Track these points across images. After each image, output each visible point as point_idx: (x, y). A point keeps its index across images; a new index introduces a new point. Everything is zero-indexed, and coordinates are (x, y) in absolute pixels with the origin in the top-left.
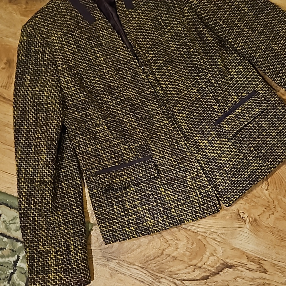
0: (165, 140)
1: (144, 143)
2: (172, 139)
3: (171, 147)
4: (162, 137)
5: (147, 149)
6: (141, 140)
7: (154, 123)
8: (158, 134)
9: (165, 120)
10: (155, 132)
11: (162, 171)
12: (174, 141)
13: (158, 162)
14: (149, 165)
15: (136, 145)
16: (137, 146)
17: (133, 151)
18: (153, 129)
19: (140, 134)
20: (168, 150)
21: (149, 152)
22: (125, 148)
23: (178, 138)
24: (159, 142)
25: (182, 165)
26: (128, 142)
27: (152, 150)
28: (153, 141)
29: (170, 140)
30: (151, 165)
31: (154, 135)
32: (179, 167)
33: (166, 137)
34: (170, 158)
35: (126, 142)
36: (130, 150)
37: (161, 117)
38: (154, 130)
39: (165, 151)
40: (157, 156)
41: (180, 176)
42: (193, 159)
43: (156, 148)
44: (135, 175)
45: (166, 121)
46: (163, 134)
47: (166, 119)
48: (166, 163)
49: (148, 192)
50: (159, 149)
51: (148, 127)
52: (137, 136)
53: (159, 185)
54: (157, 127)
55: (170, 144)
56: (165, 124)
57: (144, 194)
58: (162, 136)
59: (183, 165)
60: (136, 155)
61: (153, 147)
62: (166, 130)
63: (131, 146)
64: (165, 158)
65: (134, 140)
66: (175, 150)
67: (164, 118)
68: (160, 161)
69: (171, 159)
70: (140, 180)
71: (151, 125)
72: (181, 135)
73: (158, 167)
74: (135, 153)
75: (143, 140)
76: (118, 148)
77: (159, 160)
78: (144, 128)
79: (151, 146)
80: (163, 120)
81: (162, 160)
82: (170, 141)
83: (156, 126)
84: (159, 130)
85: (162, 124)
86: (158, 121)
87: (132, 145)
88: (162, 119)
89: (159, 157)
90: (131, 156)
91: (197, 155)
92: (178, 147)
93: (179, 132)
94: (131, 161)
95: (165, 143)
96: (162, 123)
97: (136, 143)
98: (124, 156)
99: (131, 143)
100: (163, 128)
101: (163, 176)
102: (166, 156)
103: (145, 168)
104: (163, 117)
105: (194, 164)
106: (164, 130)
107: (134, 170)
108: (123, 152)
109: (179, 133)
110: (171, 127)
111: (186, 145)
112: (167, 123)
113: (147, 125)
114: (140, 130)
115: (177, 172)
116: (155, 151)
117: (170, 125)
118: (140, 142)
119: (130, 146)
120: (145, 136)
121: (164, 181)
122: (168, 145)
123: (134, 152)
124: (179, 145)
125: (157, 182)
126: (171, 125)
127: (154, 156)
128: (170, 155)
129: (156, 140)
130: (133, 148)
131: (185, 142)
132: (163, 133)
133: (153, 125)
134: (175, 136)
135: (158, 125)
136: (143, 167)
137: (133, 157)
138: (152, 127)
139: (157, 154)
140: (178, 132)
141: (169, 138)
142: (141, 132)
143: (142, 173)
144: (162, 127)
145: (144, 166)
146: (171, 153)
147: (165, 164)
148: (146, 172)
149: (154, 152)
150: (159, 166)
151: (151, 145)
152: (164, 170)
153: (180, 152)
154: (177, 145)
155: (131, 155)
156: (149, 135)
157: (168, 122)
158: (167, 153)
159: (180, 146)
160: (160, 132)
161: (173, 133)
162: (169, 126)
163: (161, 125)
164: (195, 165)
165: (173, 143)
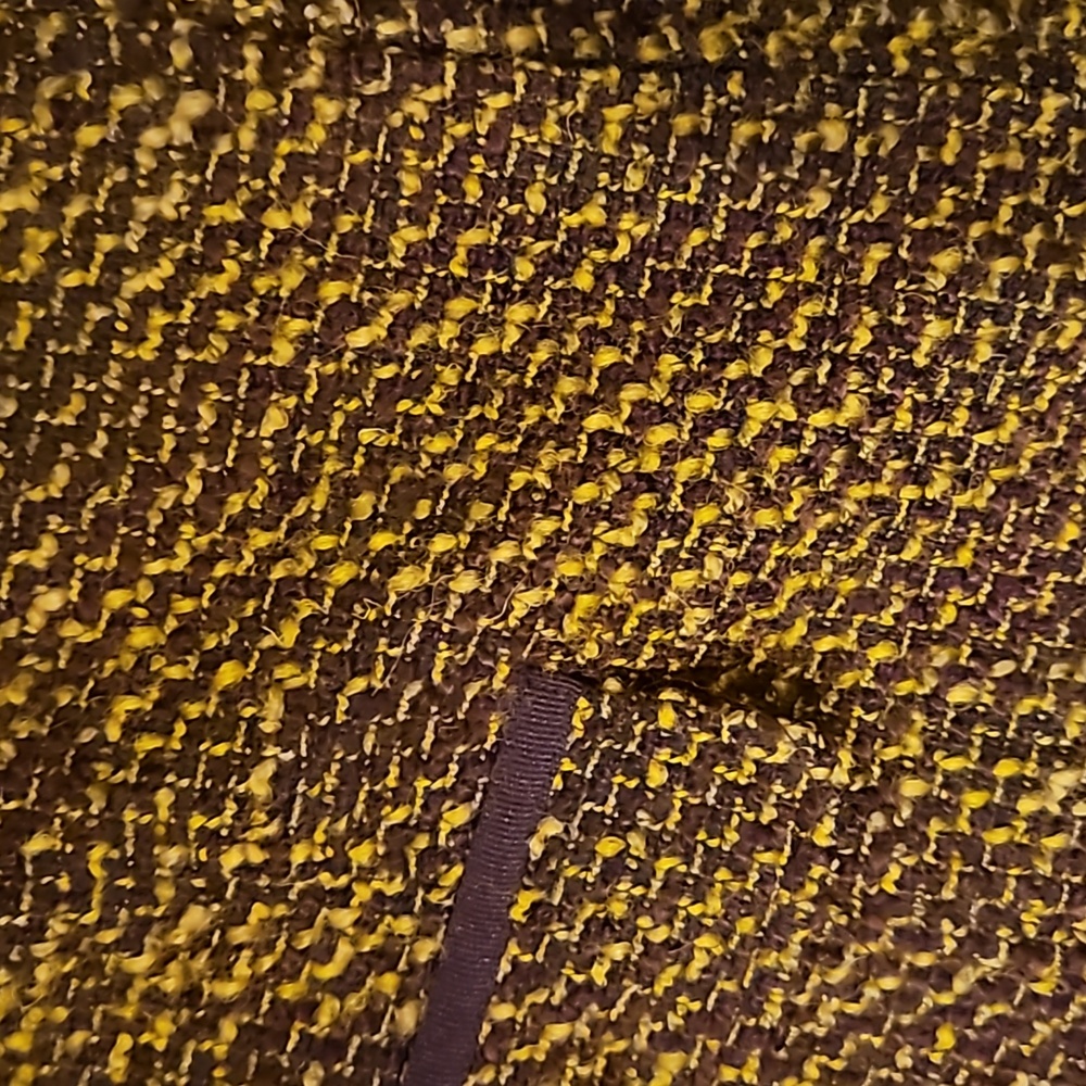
0: (431, 313)
1: (299, 654)
2: (477, 216)
3: (590, 302)
4: (360, 338)
5: (417, 665)
6: (229, 674)
7: (79, 298)
8: (283, 353)
9: (133, 123)
10: (226, 374)
11: (816, 628)
12: (536, 201)
13: (669, 620)
14: (639, 771)
15: (258, 784)
16: (283, 778)
17: (308, 869)
18: (160, 369)
19: (122, 621)
20: (614, 378)
21: (474, 669)
22: (199, 942)
23: (528, 115)
24: (413, 429)
25: (935, 328)
26: (143, 866)
27: (474, 605)
28: (345, 491)
29: (479, 259)
30: (653, 740)
31: (274, 421)
32: (925, 377)
33: (404, 279)
34: (734, 419)
35: (114, 898)
36: (277, 895)
37: (57, 152)
38: (197, 375)
39: (596, 421)
40: (594, 584)
41: (1033, 449)
42: (940, 108)
43: (485, 537)
44: (647, 1026)
45: (159, 114)
46: (332, 291)
47: (125, 97)
48: (766, 518)
49: (960, 986)
50: (523, 507)
51: (81, 433)
52: (133, 682)
53: (974, 799)
54: (169, 298)
55: (530, 293)
56: (195, 159)
57: (946, 1038)
58: (353, 314)
59: (944, 309)
60: (394, 859)
61: (444, 566)
62: (303, 217)
63: (231, 859)
64: (698, 491)
65: (153, 766)
66: (663, 287)
67: (95, 112)
68: (684, 579)
69: (759, 411)
70: (751, 1001)
71: (94, 365)
72: (517, 38)
73: (743, 654)
74: (361, 855)
75: (252, 628)
76: (141, 1025)
77: (655, 589)
78: (66, 505)
79: (407, 580)
80: (121, 151)
81: (696, 560)
82: (501, 259)
83: (143, 302)
84: (236, 299)
85: (171, 203)
86: (85, 227)
87: (210, 838)
88: (96, 155)
89: (626, 573)
90: (365, 924)
91: (920, 27)
92: (643, 203)
93: (458, 38)
94: (425, 951)
95: (484, 347)
96: (157, 187)
97: (222, 769)
98: (309, 1009)
99: (176, 835)
100: (247, 234)
101: (880, 652)
102: (685, 469)
103: (654, 842)
104: (67, 114)
105: (1015, 160)
106: (284, 240)
107: (580, 994)
108: (228, 990)
109: (469, 62)
110: (303, 113)
111: (692, 76)
112: (205, 129)
113: (54, 437)
114: (55, 576)
115: (959, 448)
116: (510, 575)
117: (258, 100)
118: (250, 689)
119: (210, 870)
120: (202, 561)
121: (960, 694)
122: (533, 333)
123: (339, 865)
124: (635, 180)
125: (912, 788)
126: (271, 81)
127: (571, 626)
128: (699, 402)
129: (347, 446)
130: (278, 845)
131: (649, 52)
132: (312, 281)
133: (104, 332)
134: (465, 148)
135: (152, 280)
136: (614, 869)
137: (402, 904)
138: (135, 373)
139: (568, 568)
140: (439, 50)
141: (439, 249)
142: (94, 586)
143: (694, 927)
144: (214, 235)
145: (608, 847)
146: (669, 364)
147: (764, 536)
148: (714, 858)
149: (526, 600)
150: (735, 634)
151: (389, 563)
152: (821, 598)
153: (740, 223)
154: (617, 204)
155: (344, 918)
156: (216, 486)
157: (194, 104)
158: (646, 415)
159: (655, 178)
160: (271, 307)
161: (396, 139)
162: (269, 131)
163: (180, 228)
164: (1031, 148)
165: (544, 227)
